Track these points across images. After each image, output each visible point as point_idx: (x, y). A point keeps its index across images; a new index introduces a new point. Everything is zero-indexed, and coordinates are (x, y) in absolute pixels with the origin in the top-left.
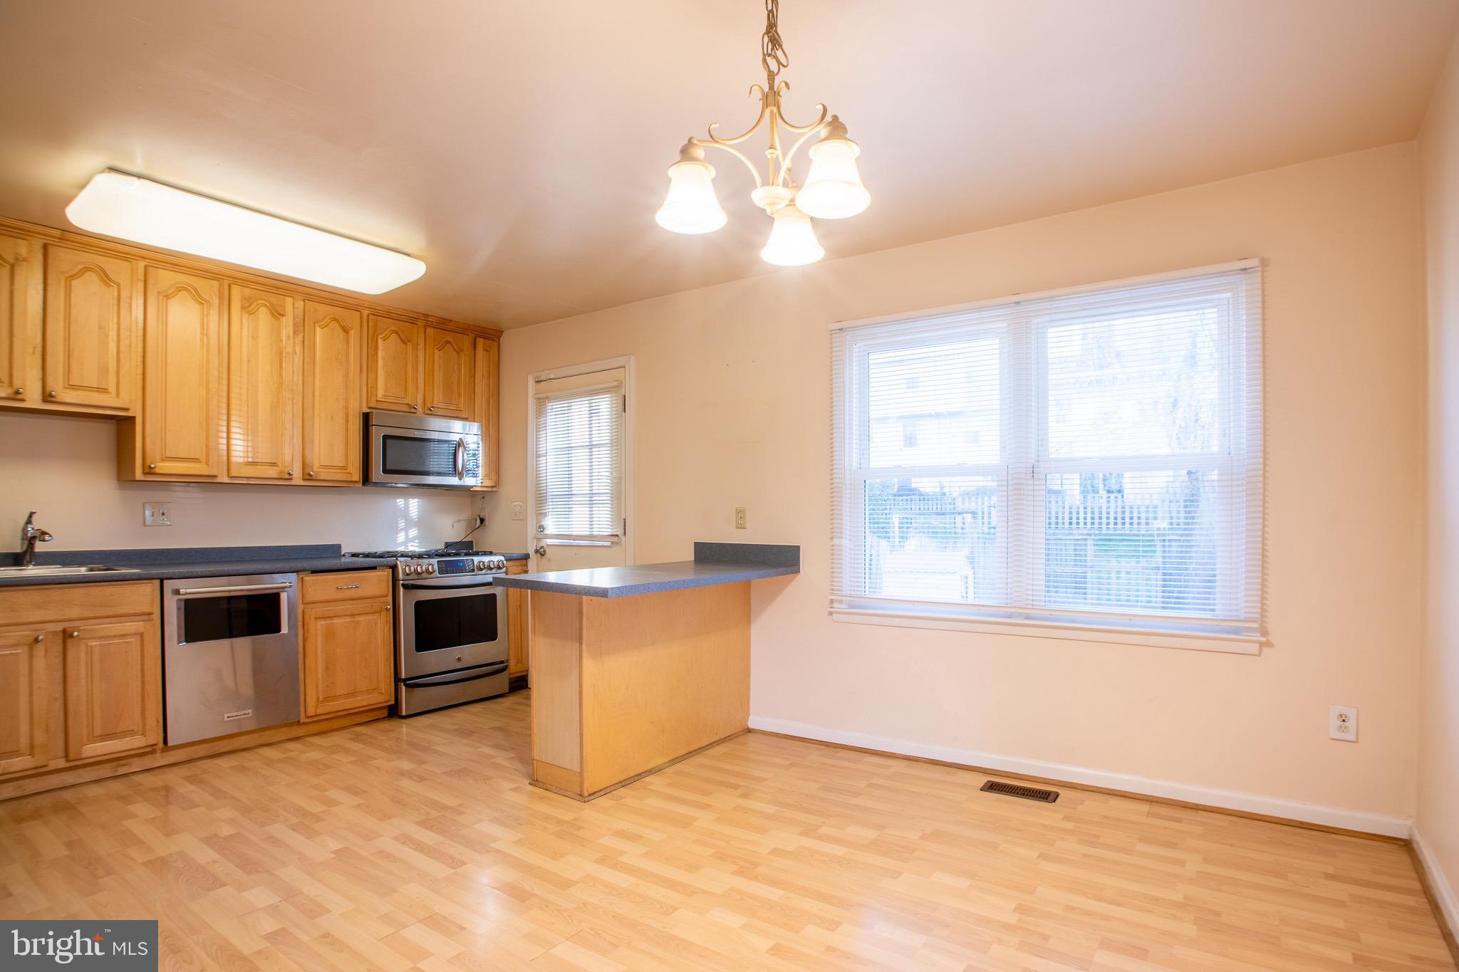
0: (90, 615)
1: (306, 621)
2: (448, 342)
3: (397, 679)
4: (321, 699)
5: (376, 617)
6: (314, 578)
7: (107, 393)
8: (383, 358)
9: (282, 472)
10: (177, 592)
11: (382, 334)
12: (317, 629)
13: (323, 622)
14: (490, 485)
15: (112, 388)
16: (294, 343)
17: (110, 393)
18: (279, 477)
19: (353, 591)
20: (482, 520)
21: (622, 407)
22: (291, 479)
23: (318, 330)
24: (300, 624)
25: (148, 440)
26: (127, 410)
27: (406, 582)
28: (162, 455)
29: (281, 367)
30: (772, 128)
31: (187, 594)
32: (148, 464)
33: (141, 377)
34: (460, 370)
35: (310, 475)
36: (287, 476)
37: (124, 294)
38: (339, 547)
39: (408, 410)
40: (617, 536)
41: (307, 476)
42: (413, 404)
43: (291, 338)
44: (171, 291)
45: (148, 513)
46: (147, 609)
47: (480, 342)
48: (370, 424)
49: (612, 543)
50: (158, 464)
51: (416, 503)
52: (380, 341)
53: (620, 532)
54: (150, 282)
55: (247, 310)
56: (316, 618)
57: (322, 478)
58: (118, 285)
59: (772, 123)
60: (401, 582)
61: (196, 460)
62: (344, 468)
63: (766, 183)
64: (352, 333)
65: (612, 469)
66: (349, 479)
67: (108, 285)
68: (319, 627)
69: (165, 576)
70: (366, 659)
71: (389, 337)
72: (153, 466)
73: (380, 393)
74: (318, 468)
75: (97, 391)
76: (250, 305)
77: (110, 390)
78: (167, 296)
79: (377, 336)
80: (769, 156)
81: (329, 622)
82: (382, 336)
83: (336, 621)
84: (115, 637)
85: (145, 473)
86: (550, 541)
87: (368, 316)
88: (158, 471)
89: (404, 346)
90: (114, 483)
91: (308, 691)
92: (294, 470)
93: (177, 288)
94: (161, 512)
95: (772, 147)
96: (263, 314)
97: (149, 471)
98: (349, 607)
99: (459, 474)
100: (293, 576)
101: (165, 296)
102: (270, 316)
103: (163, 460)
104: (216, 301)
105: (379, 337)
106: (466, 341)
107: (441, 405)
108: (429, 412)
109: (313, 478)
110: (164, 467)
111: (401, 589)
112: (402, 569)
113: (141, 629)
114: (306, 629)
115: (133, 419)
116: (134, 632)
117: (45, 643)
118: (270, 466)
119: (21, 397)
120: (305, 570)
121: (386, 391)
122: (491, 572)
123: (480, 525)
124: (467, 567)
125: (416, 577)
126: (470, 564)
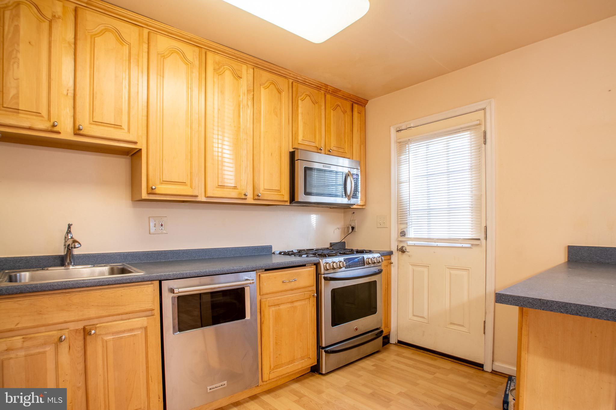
0: (105, 314)
1: (262, 309)
2: (338, 105)
3: (319, 347)
4: (272, 367)
5: (307, 302)
6: (268, 275)
7: (121, 129)
8: (302, 114)
9: (240, 194)
10: (172, 291)
11: (301, 96)
12: (270, 313)
13: (273, 309)
14: (362, 204)
15: (125, 126)
16: (248, 99)
17: (123, 129)
18: (239, 197)
19: (292, 284)
20: (353, 228)
21: (483, 140)
22: (246, 199)
23: (262, 89)
24: (259, 311)
25: (151, 168)
26: (135, 143)
27: (326, 276)
28: (160, 179)
29: (239, 116)
31: (179, 292)
32: (150, 185)
33: (146, 118)
34: (345, 126)
35: (258, 196)
36: (243, 197)
37: (134, 51)
38: (270, 248)
39: (316, 151)
40: (479, 239)
41: (257, 197)
42: (319, 147)
43: (246, 95)
44: (166, 53)
45: (152, 224)
46: (149, 306)
47: (356, 106)
48: (296, 159)
49: (472, 245)
50: (158, 186)
52: (300, 102)
53: (482, 237)
54: (152, 44)
55: (218, 72)
56: (269, 306)
57: (265, 198)
58: (129, 45)
60: (323, 276)
61: (183, 183)
62: (279, 191)
64: (283, 94)
65: (471, 188)
66: (282, 199)
67: (122, 45)
68: (271, 312)
69: (162, 278)
70: (301, 334)
71: (305, 99)
72: (154, 187)
73: (300, 138)
74: (263, 191)
75: (114, 127)
76: (219, 69)
77: (123, 127)
78: (164, 56)
79: (298, 97)
81: (277, 308)
82: (301, 98)
83: (282, 307)
84: (124, 332)
85: (149, 194)
86: (410, 243)
87: (292, 83)
88: (157, 191)
89: (314, 105)
90: (129, 202)
91: (264, 363)
92: (248, 192)
93: (171, 51)
94: (160, 224)
96: (228, 75)
97: (151, 192)
98: (289, 296)
99: (348, 196)
100: (253, 274)
101: (162, 57)
102: (232, 77)
103: (161, 183)
104: (197, 63)
105: (299, 98)
106: (348, 105)
107: (334, 149)
108: (329, 153)
109: (260, 198)
110: (162, 189)
111: (323, 280)
112: (324, 266)
113: (145, 324)
114: (262, 315)
115: (140, 150)
116: (140, 326)
117: (68, 340)
118: (233, 189)
119: (55, 129)
120: (262, 269)
121: (303, 137)
122: (374, 265)
123: (351, 231)
124: (361, 263)
125: (332, 272)
126: (362, 260)
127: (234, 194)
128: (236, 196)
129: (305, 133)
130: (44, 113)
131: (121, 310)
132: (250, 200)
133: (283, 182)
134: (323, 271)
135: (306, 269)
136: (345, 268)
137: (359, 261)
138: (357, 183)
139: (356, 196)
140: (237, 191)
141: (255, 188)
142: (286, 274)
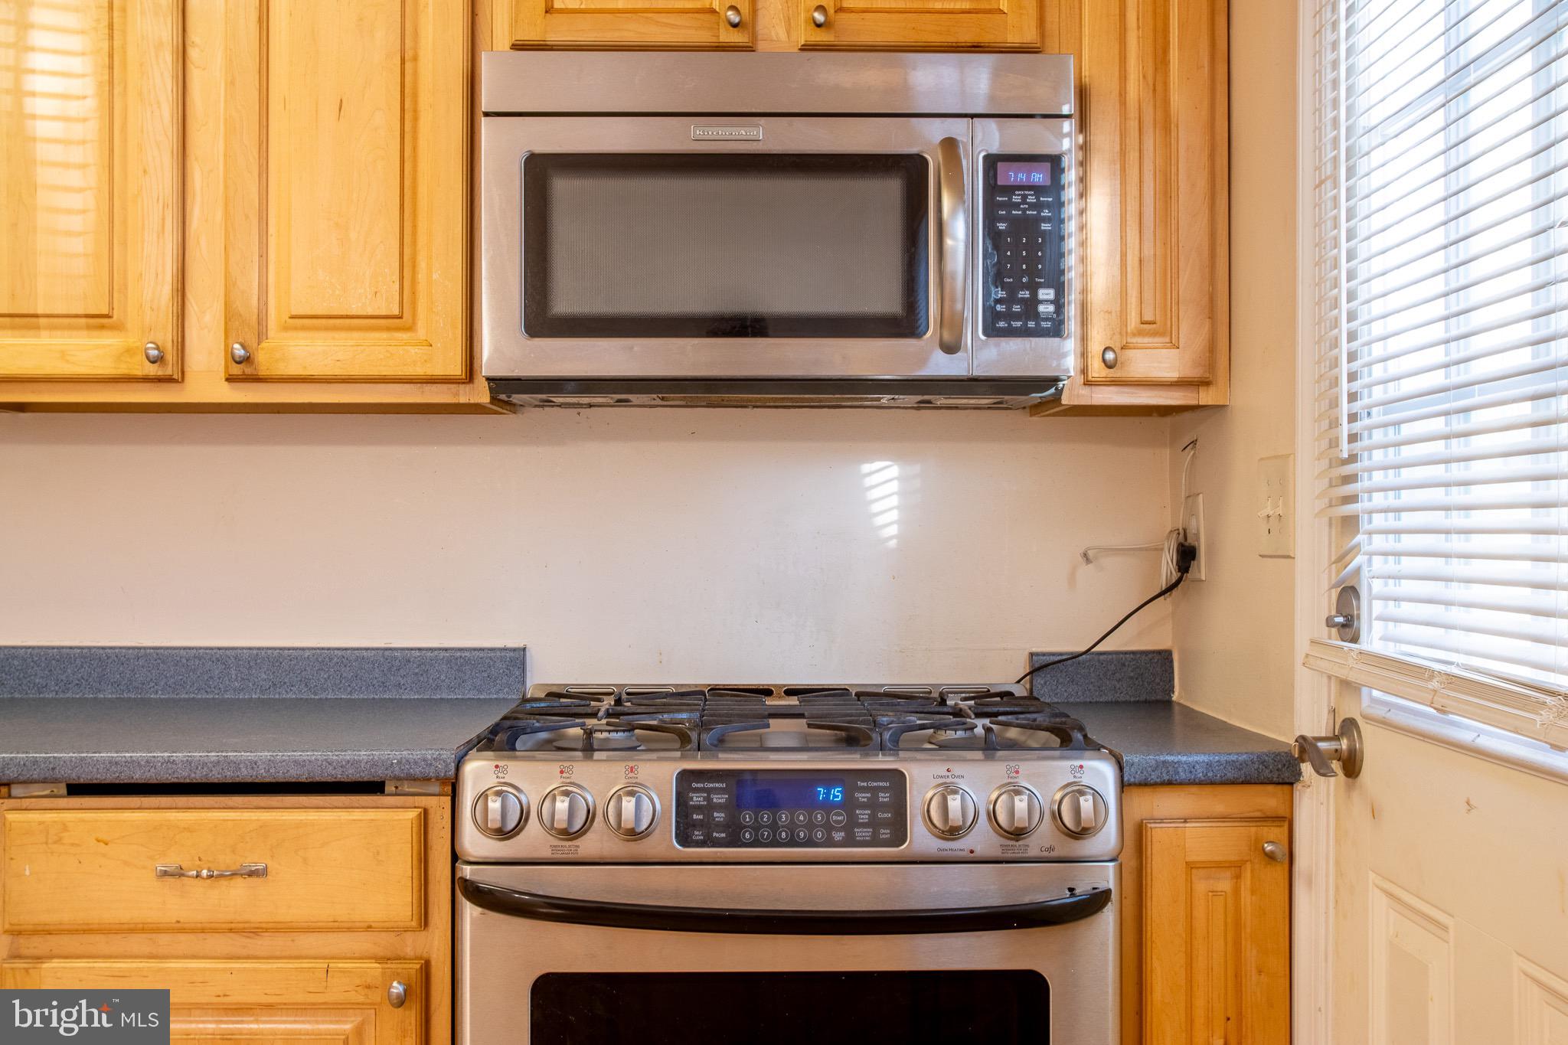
20: (1186, 553)
39: (701, 39)
41: (235, 366)
57: (296, 370)
62: (393, 322)
118: (90, 327)
120: (49, 780)
122: (1017, 849)
123: (1175, 576)
124: (863, 815)
125: (546, 853)
126: (884, 797)
127: (94, 354)
128: (106, 368)
132: (206, 383)
133: (422, 265)
134: (474, 842)
135: (357, 815)
136: (684, 839)
137: (849, 805)
138: (1047, 220)
139: (1036, 316)
140: (110, 341)
141: (230, 315)
142: (189, 829)
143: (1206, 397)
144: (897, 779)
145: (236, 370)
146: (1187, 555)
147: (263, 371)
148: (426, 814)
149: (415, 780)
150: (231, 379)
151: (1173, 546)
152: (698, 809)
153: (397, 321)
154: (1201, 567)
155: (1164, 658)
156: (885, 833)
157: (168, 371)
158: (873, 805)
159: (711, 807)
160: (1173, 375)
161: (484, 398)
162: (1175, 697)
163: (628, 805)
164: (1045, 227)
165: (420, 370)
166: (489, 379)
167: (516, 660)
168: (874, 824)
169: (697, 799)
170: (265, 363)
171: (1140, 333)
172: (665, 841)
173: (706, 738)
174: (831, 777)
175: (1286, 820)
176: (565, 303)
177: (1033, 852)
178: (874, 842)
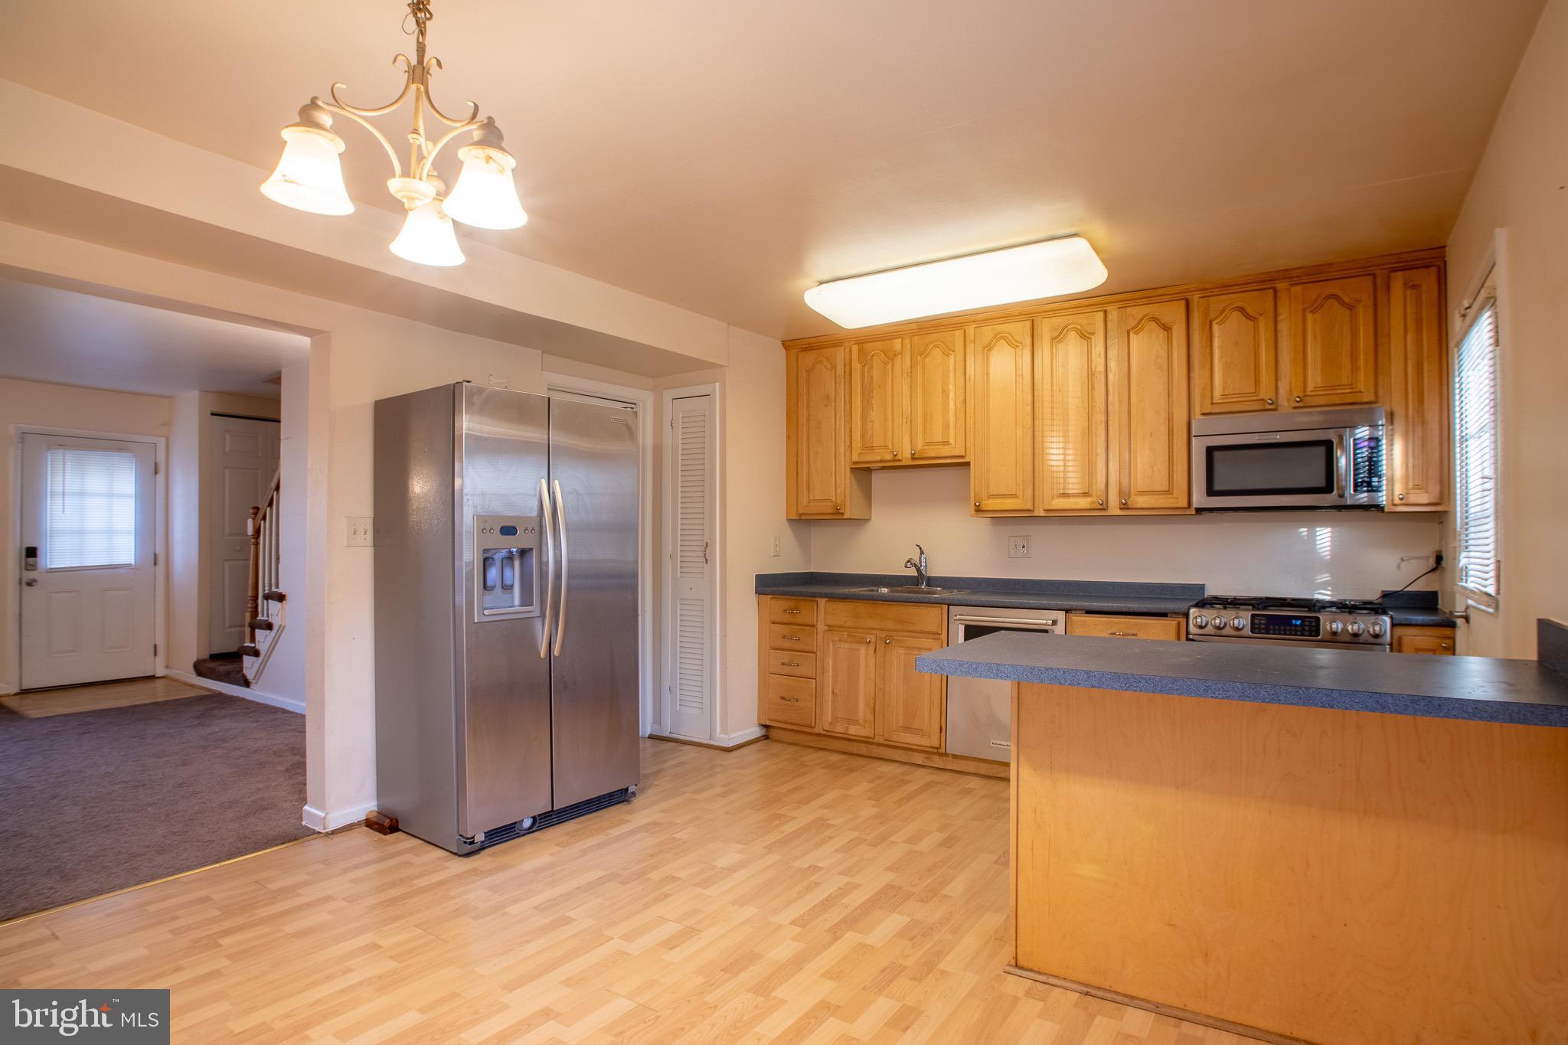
0: (900, 628)
2: (1330, 296)
6: (1083, 618)
7: (949, 444)
9: (1096, 503)
16: (1107, 359)
17: (951, 444)
18: (1092, 507)
23: (1132, 336)
25: (977, 481)
26: (964, 456)
28: (987, 493)
30: (417, 108)
35: (1122, 503)
39: (1260, 408)
41: (1126, 506)
43: (1103, 354)
44: (992, 344)
46: (936, 629)
47: (1398, 278)
48: (1192, 436)
50: (984, 502)
51: (1329, 534)
52: (1216, 327)
57: (1140, 507)
59: (417, 100)
61: (1014, 496)
63: (406, 173)
64: (1175, 328)
67: (948, 355)
71: (1228, 318)
72: (978, 504)
74: (1136, 495)
75: (942, 445)
76: (1059, 335)
77: (951, 441)
78: (990, 349)
80: (411, 141)
82: (1217, 320)
85: (975, 511)
87: (1199, 301)
88: (984, 508)
89: (1252, 324)
92: (1110, 500)
95: (415, 131)
96: (1072, 340)
97: (977, 508)
102: (1079, 338)
103: (989, 498)
105: (1213, 322)
107: (1320, 391)
108: (1297, 405)
110: (990, 504)
112: (1193, 620)
115: (969, 461)
117: (874, 644)
118: (1083, 496)
119: (897, 458)
120: (1082, 610)
121: (1224, 389)
122: (1355, 640)
123: (1435, 565)
124: (1307, 628)
125: (1213, 633)
126: (1313, 624)
127: (1083, 503)
128: (1087, 507)
129: (1229, 381)
130: (890, 447)
131: (911, 628)
132: (1114, 510)
133: (1175, 477)
134: (1192, 629)
135: (1161, 622)
136: (1252, 631)
137: (1302, 625)
138: (1375, 457)
139: (1371, 486)
140: (1089, 499)
141: (1121, 492)
142: (1117, 623)
143: (1439, 508)
144: (1318, 619)
145: (1122, 506)
146: (1439, 559)
147: (1130, 506)
148: (1179, 623)
149: (1176, 614)
150: (1121, 509)
151: (1434, 556)
152: (1256, 624)
153: (1168, 492)
154: (1444, 563)
155: (1434, 594)
156: (1313, 633)
157: (1104, 507)
158: (1310, 626)
159: (1260, 624)
160: (1426, 502)
161: (1194, 513)
162: (1439, 607)
163: (1236, 621)
164: (1375, 459)
165: (1175, 506)
166: (1196, 508)
167: (1202, 587)
168: (1310, 631)
169: (1256, 621)
170: (1130, 505)
171: (1413, 489)
172: (1247, 631)
173: (1260, 606)
174: (1297, 618)
175: (1453, 639)
176: (1217, 487)
177: (1361, 641)
178: (1311, 635)
